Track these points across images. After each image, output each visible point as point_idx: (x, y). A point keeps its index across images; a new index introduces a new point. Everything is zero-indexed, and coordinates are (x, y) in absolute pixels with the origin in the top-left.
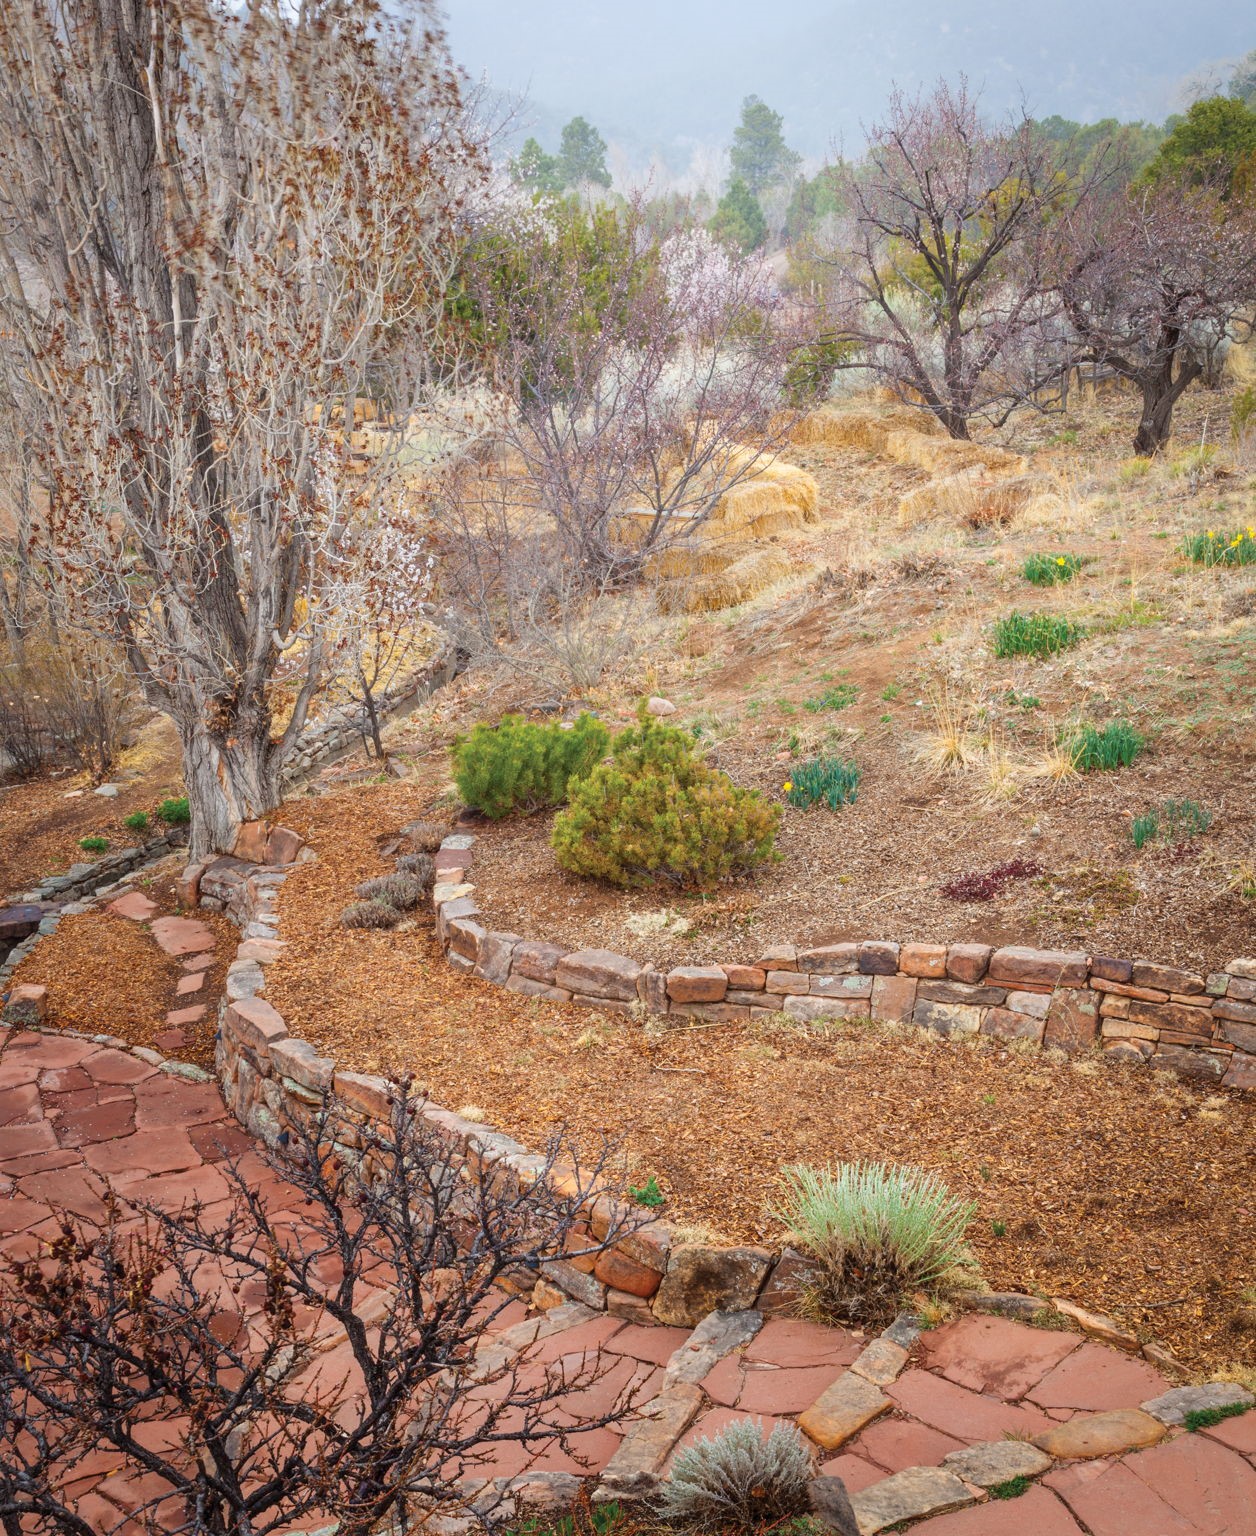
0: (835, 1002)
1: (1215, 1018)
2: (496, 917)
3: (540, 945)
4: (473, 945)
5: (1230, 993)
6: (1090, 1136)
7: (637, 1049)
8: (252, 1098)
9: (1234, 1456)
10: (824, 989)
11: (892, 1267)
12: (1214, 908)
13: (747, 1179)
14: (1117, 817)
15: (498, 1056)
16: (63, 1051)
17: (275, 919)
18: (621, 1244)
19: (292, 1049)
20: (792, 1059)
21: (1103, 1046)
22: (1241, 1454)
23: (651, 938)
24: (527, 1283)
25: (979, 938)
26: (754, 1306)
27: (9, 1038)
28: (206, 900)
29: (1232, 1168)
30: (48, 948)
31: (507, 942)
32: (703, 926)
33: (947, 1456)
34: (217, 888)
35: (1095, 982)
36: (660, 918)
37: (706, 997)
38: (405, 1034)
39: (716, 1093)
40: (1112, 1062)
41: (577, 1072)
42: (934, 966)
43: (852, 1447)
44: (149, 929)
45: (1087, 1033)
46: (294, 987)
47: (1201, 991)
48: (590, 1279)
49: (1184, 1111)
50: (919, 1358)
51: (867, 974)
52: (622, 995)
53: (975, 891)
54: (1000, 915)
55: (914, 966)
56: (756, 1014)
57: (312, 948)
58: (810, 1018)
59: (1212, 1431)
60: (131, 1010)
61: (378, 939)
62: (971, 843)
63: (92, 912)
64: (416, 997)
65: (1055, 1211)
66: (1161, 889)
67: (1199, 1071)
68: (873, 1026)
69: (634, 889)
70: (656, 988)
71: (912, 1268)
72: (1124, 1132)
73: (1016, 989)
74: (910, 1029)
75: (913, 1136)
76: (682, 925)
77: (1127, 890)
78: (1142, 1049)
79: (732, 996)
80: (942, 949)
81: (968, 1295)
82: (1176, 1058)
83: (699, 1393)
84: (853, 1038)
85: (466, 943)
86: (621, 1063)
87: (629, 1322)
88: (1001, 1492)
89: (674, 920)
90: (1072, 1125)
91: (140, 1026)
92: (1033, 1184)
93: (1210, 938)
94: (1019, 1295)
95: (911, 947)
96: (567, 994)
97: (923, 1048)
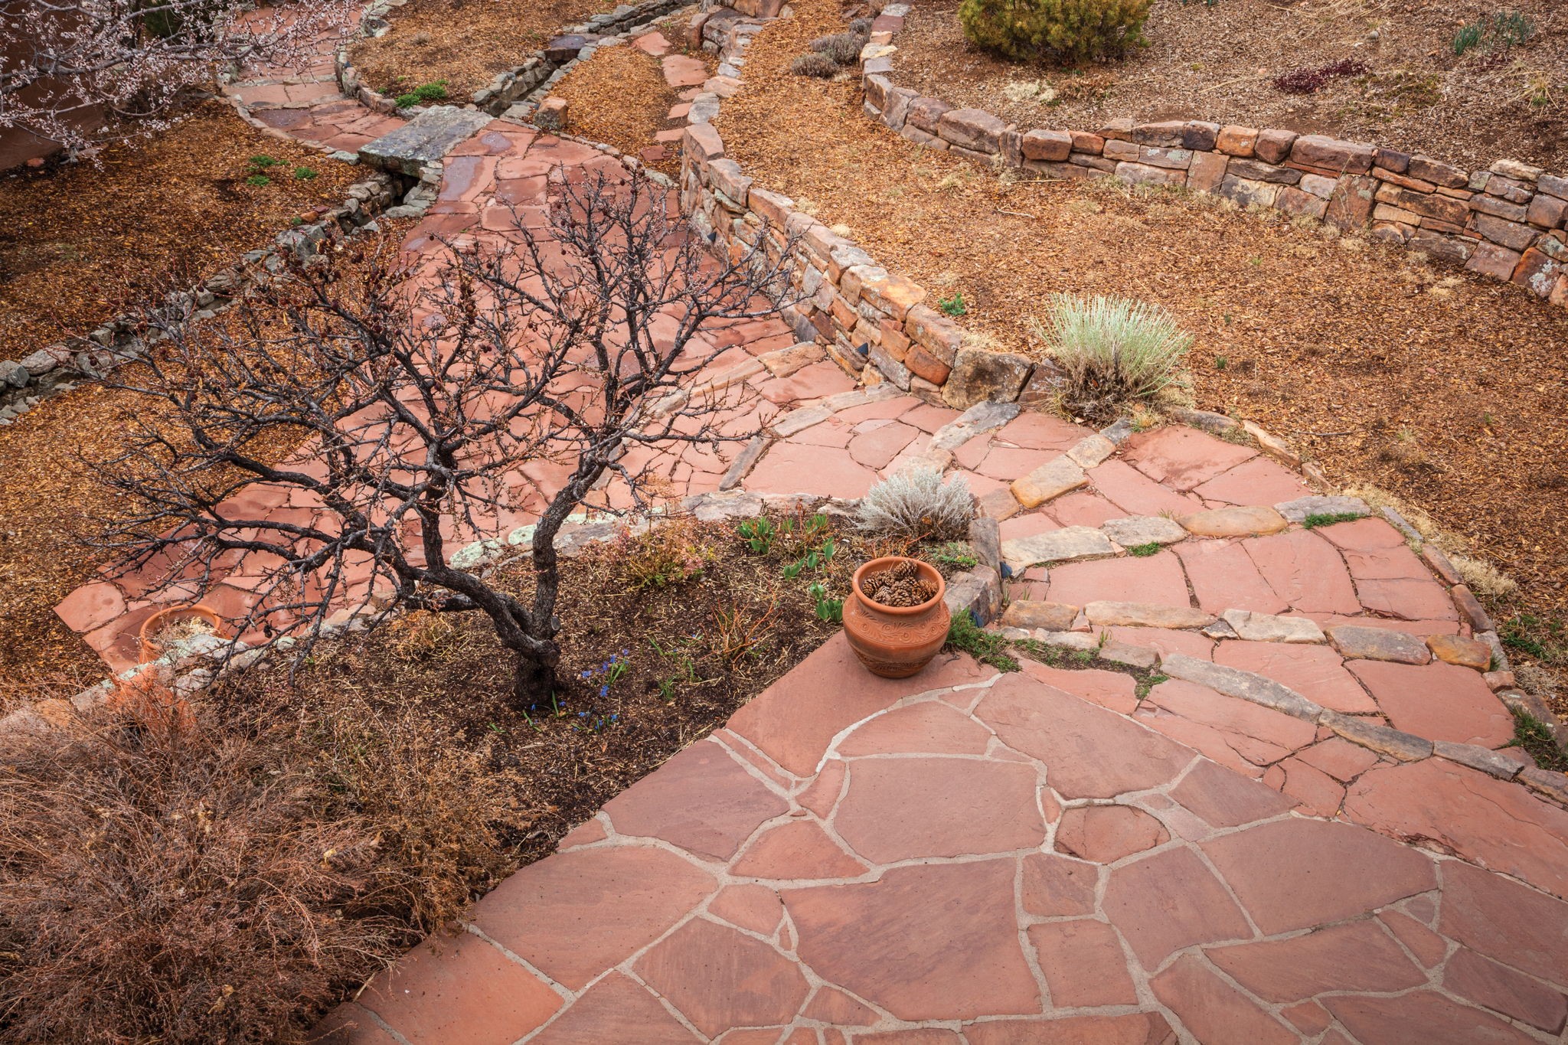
0: (1158, 170)
1: (1471, 210)
2: (903, 75)
3: (931, 101)
4: (881, 97)
5: (1488, 190)
6: (1329, 298)
7: (988, 194)
8: (696, 204)
9: (1334, 550)
10: (1150, 159)
11: (1121, 382)
12: (1502, 113)
13: (1036, 303)
14: (1450, 26)
15: (877, 188)
16: (573, 153)
17: (741, 62)
18: (924, 342)
19: (723, 166)
20: (1109, 214)
21: (1372, 226)
22: (1340, 550)
23: (1021, 104)
24: (859, 365)
25: (1289, 125)
26: (1016, 399)
27: (536, 139)
28: (707, 44)
29: (1438, 336)
30: (581, 70)
31: (906, 97)
32: (1065, 97)
33: (1107, 522)
34: (715, 34)
35: (1376, 171)
36: (1033, 87)
37: (1053, 157)
38: (812, 164)
39: (1037, 235)
40: (1375, 241)
41: (934, 207)
42: (1245, 147)
43: (1046, 508)
44: (660, 63)
45: (1360, 215)
46: (740, 118)
47: (1464, 185)
48: (901, 366)
49: (1419, 286)
50: (1122, 453)
51: (1188, 149)
52: (987, 148)
53: (1303, 85)
54: (1315, 106)
55: (1227, 145)
56: (1092, 175)
57: (763, 89)
58: (1135, 181)
59: (1324, 530)
60: (630, 127)
61: (816, 86)
62: (1315, 42)
63: (622, 46)
64: (829, 135)
65: (1273, 354)
66: (1463, 93)
67: (1448, 255)
68: (1185, 192)
69: (1022, 62)
70: (1013, 145)
71: (1136, 384)
72: (1359, 297)
73: (1308, 172)
74: (1216, 198)
75: (1183, 284)
76: (1049, 94)
77: (1430, 92)
78: (1404, 232)
79: (1075, 158)
80: (1255, 132)
81: (1178, 410)
82: (1431, 242)
83: (950, 457)
84: (1167, 202)
85: (876, 94)
86: (971, 204)
87: (925, 402)
88: (1136, 551)
89: (1043, 90)
90: (1318, 288)
91: (633, 140)
92: (1264, 331)
93: (1487, 140)
94: (1218, 415)
95: (1228, 129)
96: (945, 143)
97: (1222, 215)
